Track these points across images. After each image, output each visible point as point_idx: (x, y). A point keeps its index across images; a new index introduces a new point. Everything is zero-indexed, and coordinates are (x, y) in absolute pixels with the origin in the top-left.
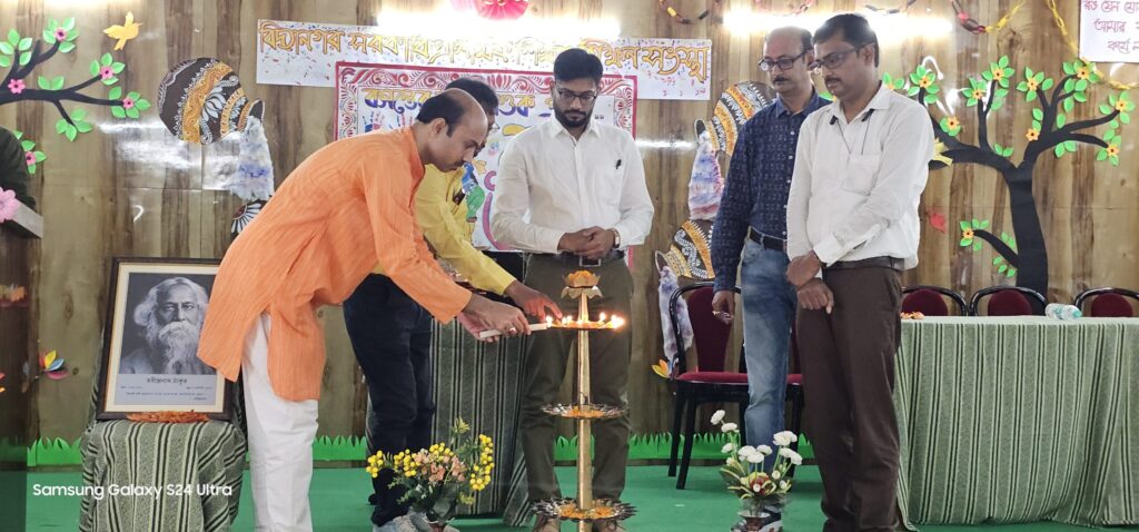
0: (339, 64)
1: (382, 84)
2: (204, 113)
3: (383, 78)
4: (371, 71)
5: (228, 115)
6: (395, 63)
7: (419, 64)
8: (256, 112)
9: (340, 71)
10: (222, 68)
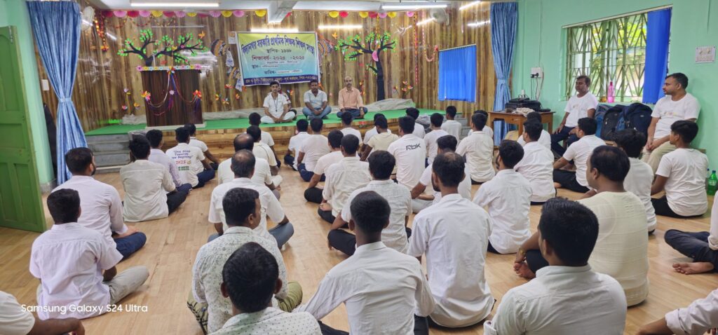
2: (219, 50)
8: (229, 50)
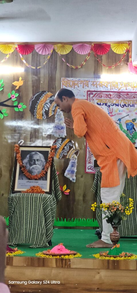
0: (88, 91)
1: (102, 98)
2: (44, 109)
3: (103, 96)
4: (98, 93)
5: (51, 109)
6: (107, 90)
7: (115, 91)
9: (88, 94)
10: (50, 94)
